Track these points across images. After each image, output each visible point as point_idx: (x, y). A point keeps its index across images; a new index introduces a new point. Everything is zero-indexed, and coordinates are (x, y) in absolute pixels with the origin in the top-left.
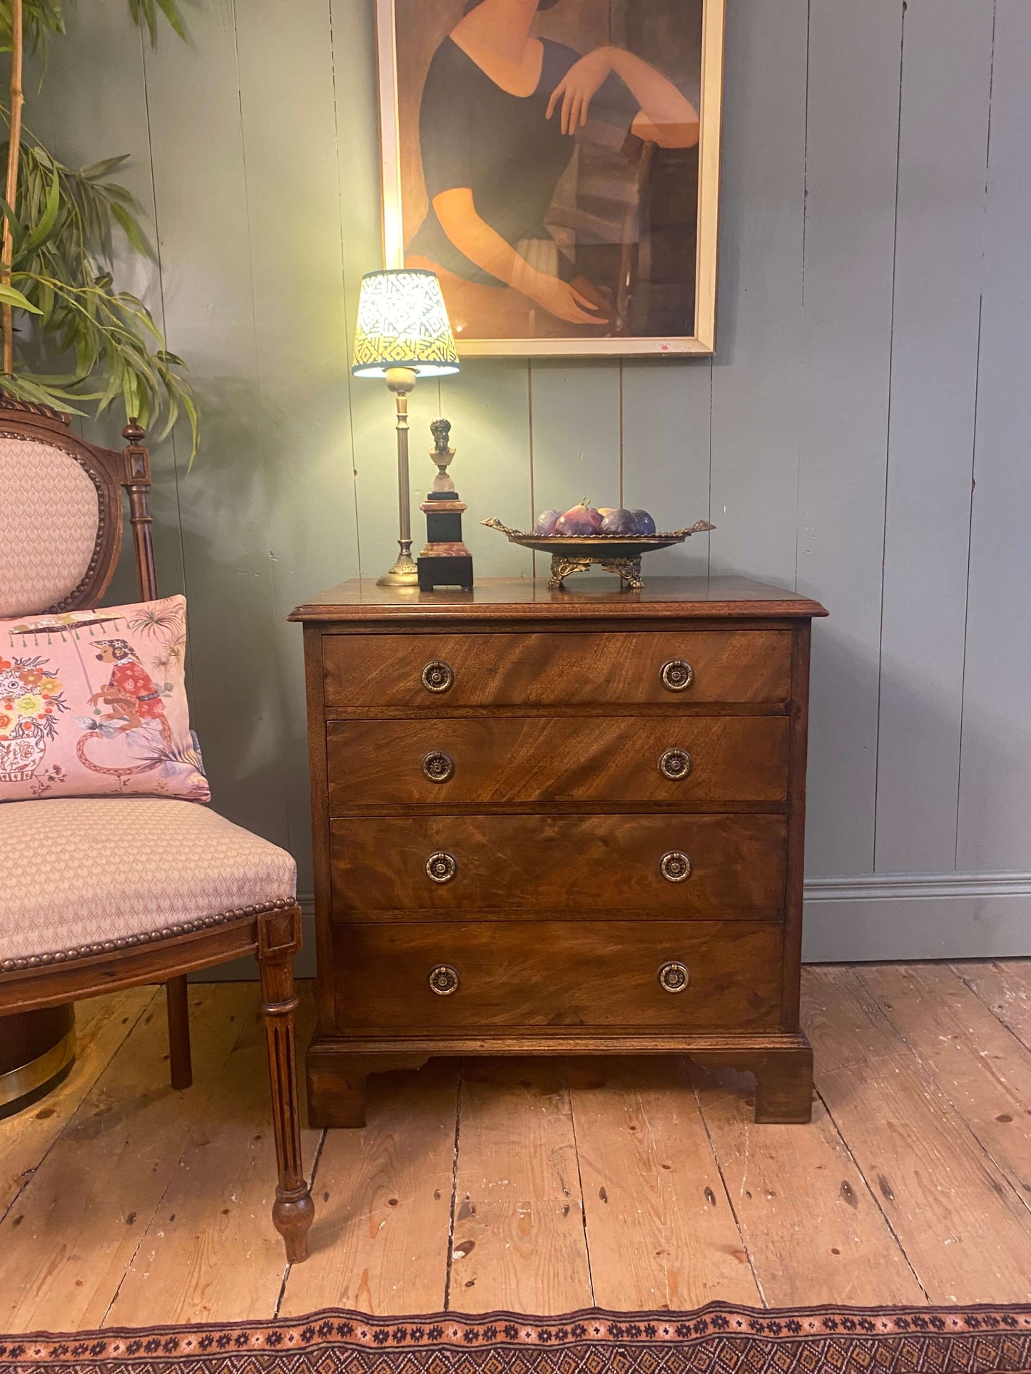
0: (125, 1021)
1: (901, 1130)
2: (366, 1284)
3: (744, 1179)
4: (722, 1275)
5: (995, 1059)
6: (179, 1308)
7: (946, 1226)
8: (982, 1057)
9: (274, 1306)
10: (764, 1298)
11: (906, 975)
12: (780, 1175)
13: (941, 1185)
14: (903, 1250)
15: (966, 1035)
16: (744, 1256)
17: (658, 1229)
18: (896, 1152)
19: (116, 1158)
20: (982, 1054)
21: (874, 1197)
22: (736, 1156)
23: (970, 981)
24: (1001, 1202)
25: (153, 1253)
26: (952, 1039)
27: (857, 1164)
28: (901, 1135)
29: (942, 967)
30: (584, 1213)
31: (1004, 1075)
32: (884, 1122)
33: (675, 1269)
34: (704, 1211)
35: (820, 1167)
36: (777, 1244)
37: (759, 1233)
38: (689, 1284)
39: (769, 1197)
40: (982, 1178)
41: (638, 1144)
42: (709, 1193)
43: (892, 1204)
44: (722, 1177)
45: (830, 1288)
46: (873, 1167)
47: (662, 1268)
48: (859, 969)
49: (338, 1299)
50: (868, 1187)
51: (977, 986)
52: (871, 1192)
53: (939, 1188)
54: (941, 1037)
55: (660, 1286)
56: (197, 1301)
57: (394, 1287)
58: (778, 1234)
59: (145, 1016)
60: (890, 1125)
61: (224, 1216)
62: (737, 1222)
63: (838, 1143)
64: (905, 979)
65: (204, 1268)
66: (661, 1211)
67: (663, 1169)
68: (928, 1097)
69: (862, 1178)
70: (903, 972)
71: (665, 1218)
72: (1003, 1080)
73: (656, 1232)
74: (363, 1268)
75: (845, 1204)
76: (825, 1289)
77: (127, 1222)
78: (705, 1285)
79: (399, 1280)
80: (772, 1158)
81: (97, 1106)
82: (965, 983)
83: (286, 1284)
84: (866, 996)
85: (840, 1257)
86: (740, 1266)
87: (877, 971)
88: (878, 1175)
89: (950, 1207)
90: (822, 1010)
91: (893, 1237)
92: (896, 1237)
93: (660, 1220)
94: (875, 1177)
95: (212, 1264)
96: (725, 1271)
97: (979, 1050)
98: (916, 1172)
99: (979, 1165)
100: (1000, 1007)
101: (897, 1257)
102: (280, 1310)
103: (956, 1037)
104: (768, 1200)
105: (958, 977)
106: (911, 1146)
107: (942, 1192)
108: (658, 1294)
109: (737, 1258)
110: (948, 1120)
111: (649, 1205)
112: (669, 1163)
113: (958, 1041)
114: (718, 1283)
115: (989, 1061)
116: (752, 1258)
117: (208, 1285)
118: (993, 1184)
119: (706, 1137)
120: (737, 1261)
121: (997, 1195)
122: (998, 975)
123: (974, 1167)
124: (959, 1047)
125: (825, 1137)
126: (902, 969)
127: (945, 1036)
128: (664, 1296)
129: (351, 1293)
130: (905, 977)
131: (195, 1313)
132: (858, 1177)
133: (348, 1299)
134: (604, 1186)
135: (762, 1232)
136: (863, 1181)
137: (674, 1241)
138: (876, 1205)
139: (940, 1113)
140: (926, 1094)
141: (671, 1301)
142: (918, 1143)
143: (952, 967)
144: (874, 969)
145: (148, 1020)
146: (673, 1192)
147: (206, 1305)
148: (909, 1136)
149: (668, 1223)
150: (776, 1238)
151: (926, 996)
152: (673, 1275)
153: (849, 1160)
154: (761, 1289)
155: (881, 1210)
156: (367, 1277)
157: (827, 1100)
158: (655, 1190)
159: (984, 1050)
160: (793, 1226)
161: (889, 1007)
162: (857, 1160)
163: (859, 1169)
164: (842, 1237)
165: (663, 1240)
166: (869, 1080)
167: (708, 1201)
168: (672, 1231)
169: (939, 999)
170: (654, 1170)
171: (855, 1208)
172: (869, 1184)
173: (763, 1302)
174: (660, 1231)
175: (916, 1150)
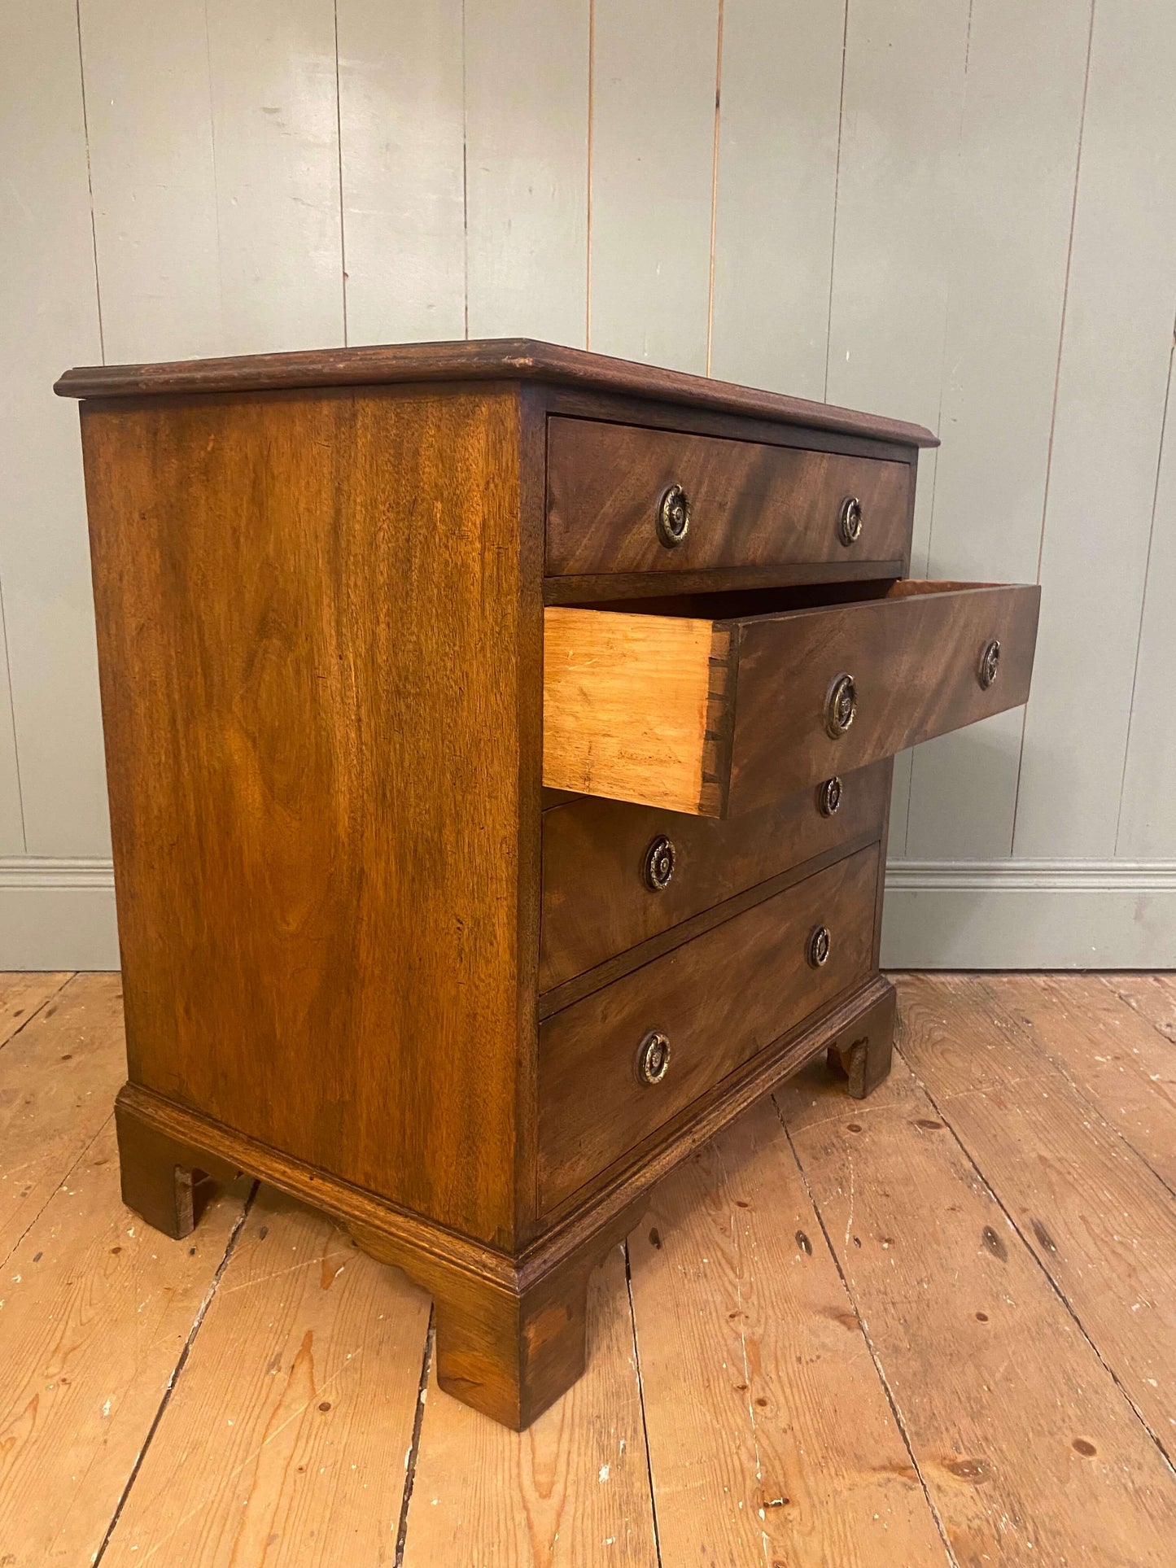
0: (18, 1014)
1: (1057, 1165)
2: (309, 1351)
3: (850, 1222)
4: (824, 1346)
5: (1171, 1085)
6: (26, 1380)
7: (1131, 1286)
8: (1153, 1081)
9: (167, 1379)
10: (884, 1378)
11: (1047, 986)
12: (899, 1218)
13: (1118, 1233)
14: (1075, 1316)
15: (1130, 1056)
16: (854, 1322)
17: (730, 1282)
18: (1053, 1193)
20: (1153, 1078)
21: (1029, 1247)
22: (838, 1192)
23: (1126, 996)
26: (1113, 1060)
27: (1002, 1206)
28: (1060, 1173)
29: (1091, 978)
30: (627, 1261)
32: (1034, 1155)
33: (756, 1338)
34: (797, 1262)
35: (953, 1209)
36: (899, 1306)
37: (874, 1292)
38: (776, 1358)
39: (886, 1245)
41: (704, 1175)
42: (802, 1239)
43: (1054, 1256)
44: (819, 1218)
45: (977, 1367)
46: (1024, 1210)
47: (738, 1336)
48: (985, 978)
49: (264, 1371)
50: (1020, 1234)
51: (1137, 1001)
52: (1025, 1240)
53: (1115, 1237)
54: (1099, 1058)
55: (734, 1360)
56: (52, 1370)
57: (349, 1356)
58: (899, 1293)
59: (47, 1009)
60: (1042, 1159)
61: (113, 1255)
62: (842, 1277)
63: (976, 1180)
64: (1045, 992)
65: (71, 1324)
66: (735, 1262)
67: (738, 1208)
68: (1089, 1126)
69: (1009, 1222)
70: (1043, 984)
71: (741, 1269)
73: (730, 1288)
74: (305, 1329)
75: (990, 1256)
76: (970, 1369)
78: (799, 1360)
79: (358, 1346)
80: (888, 1196)
82: (1120, 997)
83: (190, 1348)
84: (998, 1010)
85: (989, 1324)
86: (849, 1334)
87: (1009, 981)
88: (1032, 1220)
89: (1132, 1260)
90: (942, 1024)
91: (1060, 1299)
92: (1064, 1299)
93: (735, 1273)
94: (1028, 1221)
95: (84, 1320)
96: (827, 1341)
97: (1148, 1072)
98: (1082, 1218)
100: (1169, 1025)
101: (1068, 1327)
102: (177, 1385)
103: (1117, 1058)
104: (884, 1249)
105: (1112, 991)
106: (1073, 1186)
107: (1121, 1243)
108: (732, 1370)
109: (844, 1323)
110: (1116, 1153)
111: (719, 1254)
112: (746, 1200)
113: (1121, 1063)
114: (818, 1357)
115: (1164, 1087)
116: (866, 1326)
117: (73, 1350)
119: (797, 1169)
120: (843, 1328)
122: (1162, 990)
123: (1160, 1212)
124: (1121, 1069)
125: (957, 1172)
126: (1041, 980)
127: (1103, 1056)
128: (741, 1373)
129: (285, 1363)
130: (1045, 989)
131: (47, 1387)
132: (1005, 1223)
133: (279, 1371)
134: (657, 1227)
135: (878, 1291)
136: (1012, 1227)
137: (754, 1298)
138: (1033, 1258)
139: (1107, 1146)
140: (1085, 1123)
141: (751, 1380)
142: (1082, 1182)
143: (1103, 980)
144: (1005, 978)
145: (50, 1013)
146: (753, 1237)
147: (65, 1377)
148: (1069, 1173)
149: (746, 1275)
150: (897, 1298)
151: (1075, 1011)
152: (754, 1344)
153: (991, 1201)
154: (879, 1365)
155: (1040, 1263)
156: (311, 1341)
157: (956, 1129)
158: (727, 1233)
159: (1155, 1075)
160: (920, 1282)
161: (1028, 1022)
162: (1003, 1202)
163: (1005, 1211)
164: (990, 1298)
165: (739, 1299)
166: (1009, 1106)
167: (801, 1247)
168: (752, 1287)
169: (1090, 1015)
170: (726, 1209)
171: (1005, 1261)
172: (1021, 1230)
173: (884, 1383)
174: (735, 1287)
175: (1080, 1189)
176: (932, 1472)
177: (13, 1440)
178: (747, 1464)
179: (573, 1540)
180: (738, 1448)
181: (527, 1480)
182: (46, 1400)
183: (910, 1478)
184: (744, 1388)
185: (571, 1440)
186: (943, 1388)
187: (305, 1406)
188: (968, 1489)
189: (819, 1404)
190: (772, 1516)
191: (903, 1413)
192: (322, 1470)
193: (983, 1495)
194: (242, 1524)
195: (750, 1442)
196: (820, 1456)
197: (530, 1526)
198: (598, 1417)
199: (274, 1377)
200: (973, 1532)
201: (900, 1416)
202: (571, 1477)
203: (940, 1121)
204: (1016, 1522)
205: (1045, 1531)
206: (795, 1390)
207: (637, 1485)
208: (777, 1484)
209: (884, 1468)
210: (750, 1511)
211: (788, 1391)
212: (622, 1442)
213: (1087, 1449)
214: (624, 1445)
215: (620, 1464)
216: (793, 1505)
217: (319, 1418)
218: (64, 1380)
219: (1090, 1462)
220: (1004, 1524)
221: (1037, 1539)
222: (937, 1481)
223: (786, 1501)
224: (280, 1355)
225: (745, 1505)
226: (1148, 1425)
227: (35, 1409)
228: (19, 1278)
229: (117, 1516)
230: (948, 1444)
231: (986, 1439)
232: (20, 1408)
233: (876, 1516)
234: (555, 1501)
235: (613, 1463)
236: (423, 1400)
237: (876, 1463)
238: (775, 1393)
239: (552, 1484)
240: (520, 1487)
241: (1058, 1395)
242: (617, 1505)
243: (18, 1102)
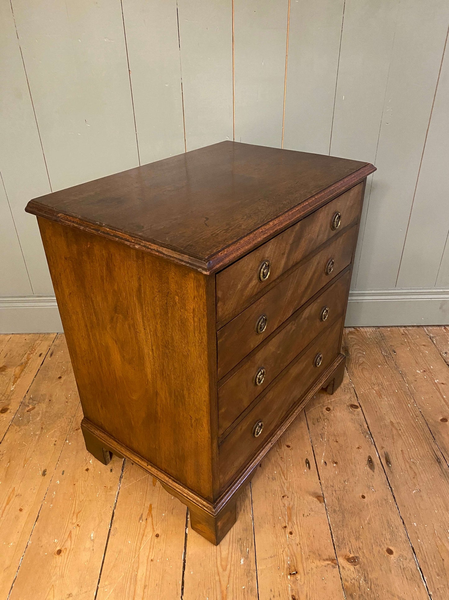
0: (40, 355)
1: (397, 426)
2: (151, 513)
3: (324, 454)
4: (311, 509)
5: (441, 385)
6: (66, 525)
7: (414, 482)
8: (436, 383)
9: (109, 525)
11: (404, 333)
12: (340, 452)
13: (413, 458)
14: (394, 496)
15: (430, 370)
16: (322, 499)
18: (394, 439)
19: (37, 437)
20: (436, 381)
21: (382, 465)
22: (320, 441)
23: (433, 337)
24: (440, 469)
25: (54, 493)
26: (423, 372)
27: (375, 446)
29: (420, 328)
31: (446, 395)
32: (389, 421)
33: (291, 506)
34: (305, 472)
35: (359, 448)
36: (337, 492)
37: (329, 486)
38: (296, 515)
39: (335, 465)
40: (432, 454)
43: (390, 469)
44: (314, 453)
45: (360, 518)
46: (383, 448)
47: (285, 505)
49: (138, 520)
50: (380, 459)
51: (436, 340)
52: (381, 461)
53: (412, 460)
54: (418, 371)
55: (283, 515)
56: (74, 521)
57: (164, 515)
58: (337, 486)
59: (50, 352)
60: (392, 423)
61: (86, 472)
62: (319, 479)
63: (368, 433)
64: (403, 336)
65: (77, 502)
66: (285, 472)
67: (287, 448)
68: (410, 407)
69: (377, 454)
71: (287, 477)
72: (444, 397)
73: (283, 485)
74: (149, 503)
75: (368, 469)
76: (357, 519)
77: (43, 475)
78: (304, 515)
79: (166, 511)
80: (337, 442)
81: (28, 406)
82: (431, 338)
83: (115, 511)
84: (384, 346)
85: (365, 500)
86: (320, 505)
87: (390, 331)
88: (385, 452)
89: (416, 471)
90: (363, 354)
91: (390, 488)
93: (285, 477)
94: (383, 453)
95: (81, 500)
96: (313, 507)
97: (435, 379)
98: (402, 451)
99: (431, 447)
100: (446, 353)
101: (391, 500)
103: (425, 371)
104: (334, 467)
105: (427, 335)
106: (400, 436)
107: (413, 462)
108: (282, 520)
109: (318, 499)
110: (418, 420)
111: (280, 469)
112: (290, 444)
113: (425, 373)
114: (310, 514)
115: (439, 386)
116: (326, 500)
117: (79, 512)
118: (437, 458)
119: (307, 429)
120: (318, 502)
121: (438, 465)
122: (446, 334)
123: (428, 448)
124: (426, 377)
125: (361, 430)
126: (402, 330)
127: (420, 370)
128: (285, 521)
129: (144, 517)
130: (403, 334)
131: (73, 528)
132: (375, 453)
133: (143, 521)
135: (331, 485)
136: (378, 456)
137: (291, 489)
138: (383, 470)
139: (415, 416)
140: (409, 405)
141: (288, 524)
142: (404, 434)
143: (426, 330)
144: (389, 329)
145: (51, 355)
146: (291, 462)
147: (78, 524)
148: (400, 430)
149: (289, 478)
150: (337, 489)
151: (412, 346)
152: (290, 509)
153: (372, 443)
154: (329, 518)
155: (385, 472)
156: (151, 508)
157: (363, 408)
158: (283, 460)
159: (437, 379)
160: (345, 482)
161: (395, 352)
162: (376, 444)
163: (376, 448)
164: (367, 488)
165: (285, 489)
166: (383, 396)
167: (307, 466)
168: (290, 484)
169: (418, 348)
170: (283, 448)
171: (374, 472)
172: (381, 457)
173: (329, 524)
174: (284, 483)
175: (403, 438)
176: (341, 561)
177: (66, 549)
178: (285, 558)
179: (233, 586)
180: (283, 551)
181: (219, 563)
182: (74, 533)
183: (335, 563)
184: (285, 527)
185: (232, 549)
186: (348, 527)
187: (151, 535)
188: (352, 568)
189: (309, 534)
190: (292, 578)
191: (335, 538)
192: (158, 561)
193: (356, 571)
194: (136, 580)
195: (287, 549)
196: (308, 554)
197: (220, 581)
198: (240, 539)
199: (141, 523)
200: (352, 585)
201: (334, 538)
202: (232, 563)
203: (358, 405)
204: (365, 580)
205: (374, 584)
206: (302, 528)
207: (252, 566)
208: (294, 566)
209: (327, 560)
210: (285, 576)
211: (299, 528)
212: (248, 549)
213: (390, 552)
214: (248, 550)
215: (247, 558)
216: (299, 574)
217: (156, 540)
218: (78, 525)
219: (391, 557)
220: (362, 581)
221: (371, 587)
222: (343, 565)
223: (297, 573)
224: (142, 514)
225: (284, 574)
226: (411, 542)
227: (71, 537)
228: (58, 482)
229: (100, 577)
230: (348, 550)
231: (359, 548)
232: (67, 536)
233: (323, 578)
234: (227, 572)
235: (245, 557)
236: (187, 533)
237: (325, 558)
238: (296, 529)
239: (227, 566)
240: (217, 567)
241: (384, 530)
242: (246, 574)
243: (47, 400)
